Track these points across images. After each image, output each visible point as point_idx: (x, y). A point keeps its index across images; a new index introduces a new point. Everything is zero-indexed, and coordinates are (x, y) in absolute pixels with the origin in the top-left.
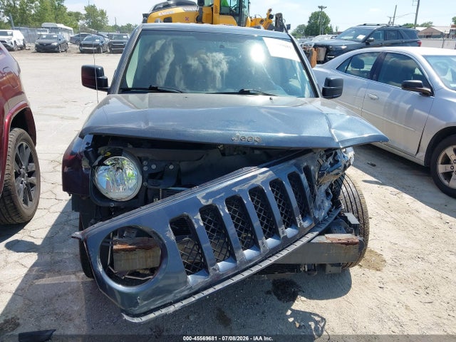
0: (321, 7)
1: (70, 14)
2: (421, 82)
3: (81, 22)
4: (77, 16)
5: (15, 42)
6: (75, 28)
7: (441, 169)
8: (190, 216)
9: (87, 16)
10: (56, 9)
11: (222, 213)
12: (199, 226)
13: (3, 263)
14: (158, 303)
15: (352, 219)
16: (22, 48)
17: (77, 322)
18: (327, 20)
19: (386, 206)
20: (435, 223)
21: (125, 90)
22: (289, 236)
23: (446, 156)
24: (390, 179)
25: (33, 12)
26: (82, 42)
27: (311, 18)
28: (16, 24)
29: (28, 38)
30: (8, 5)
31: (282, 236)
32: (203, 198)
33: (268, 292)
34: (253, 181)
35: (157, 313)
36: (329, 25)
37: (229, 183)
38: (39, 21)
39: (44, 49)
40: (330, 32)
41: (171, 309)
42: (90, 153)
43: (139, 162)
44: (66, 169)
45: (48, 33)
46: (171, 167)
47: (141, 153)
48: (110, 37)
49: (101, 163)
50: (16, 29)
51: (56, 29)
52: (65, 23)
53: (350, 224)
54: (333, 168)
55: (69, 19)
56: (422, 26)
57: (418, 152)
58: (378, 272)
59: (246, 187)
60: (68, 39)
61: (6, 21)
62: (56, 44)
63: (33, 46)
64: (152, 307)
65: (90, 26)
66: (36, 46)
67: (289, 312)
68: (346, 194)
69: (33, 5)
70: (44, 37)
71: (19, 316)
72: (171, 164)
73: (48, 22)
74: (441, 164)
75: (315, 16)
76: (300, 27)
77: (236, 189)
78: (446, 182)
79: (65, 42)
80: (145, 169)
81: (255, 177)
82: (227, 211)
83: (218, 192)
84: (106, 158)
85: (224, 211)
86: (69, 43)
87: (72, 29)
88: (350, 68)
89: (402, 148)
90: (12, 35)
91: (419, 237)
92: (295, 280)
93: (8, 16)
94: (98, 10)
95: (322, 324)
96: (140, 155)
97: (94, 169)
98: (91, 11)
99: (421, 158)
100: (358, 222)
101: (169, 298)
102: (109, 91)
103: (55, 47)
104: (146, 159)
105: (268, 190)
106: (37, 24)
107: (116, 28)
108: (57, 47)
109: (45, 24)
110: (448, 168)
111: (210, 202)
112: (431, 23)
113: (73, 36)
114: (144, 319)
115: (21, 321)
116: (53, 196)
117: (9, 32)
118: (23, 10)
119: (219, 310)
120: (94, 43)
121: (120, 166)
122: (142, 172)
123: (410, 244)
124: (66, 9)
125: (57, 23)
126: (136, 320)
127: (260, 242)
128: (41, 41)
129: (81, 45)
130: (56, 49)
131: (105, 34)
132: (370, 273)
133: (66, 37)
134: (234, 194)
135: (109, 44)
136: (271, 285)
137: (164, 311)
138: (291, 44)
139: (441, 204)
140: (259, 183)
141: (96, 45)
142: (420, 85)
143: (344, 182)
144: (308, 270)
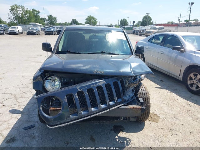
0: (148, 14)
1: (42, 19)
2: (180, 47)
3: (46, 22)
4: (44, 19)
5: (18, 31)
6: (43, 24)
7: (189, 82)
8: (74, 95)
9: (48, 20)
10: (35, 17)
11: (85, 94)
12: (76, 98)
13: (10, 118)
14: (59, 123)
15: (141, 100)
16: (21, 33)
17: (37, 139)
18: (151, 19)
19: (164, 97)
20: (184, 104)
21: (58, 52)
22: (111, 105)
23: (191, 77)
24: (168, 87)
25: (26, 18)
26: (46, 31)
27: (143, 18)
28: (19, 24)
29: (24, 29)
30: (17, 16)
31: (108, 104)
32: (79, 88)
33: (111, 130)
34: (99, 84)
35: (58, 126)
36: (152, 21)
37: (89, 84)
38: (28, 22)
39: (30, 33)
40: (152, 24)
41: (63, 125)
42: (43, 75)
43: (60, 78)
44: (34, 81)
45: (32, 27)
46: (72, 80)
47: (61, 75)
48: (57, 28)
49: (47, 79)
50: (19, 26)
51: (35, 25)
52: (39, 23)
53: (140, 102)
54: (134, 81)
55: (41, 21)
56: (193, 21)
57: (180, 75)
58: (156, 123)
59: (96, 85)
60: (40, 29)
61: (15, 22)
62: (35, 31)
63: (25, 32)
64: (57, 124)
65: (49, 24)
66: (27, 32)
67: (117, 137)
68: (141, 91)
69: (26, 16)
70: (30, 29)
71: (16, 137)
72: (72, 79)
73: (32, 22)
74: (189, 80)
75: (145, 18)
76: (139, 22)
77: (92, 86)
78: (191, 88)
79: (39, 31)
80: (62, 81)
81: (100, 82)
82: (87, 93)
83: (85, 87)
84: (48, 77)
85: (86, 94)
86: (40, 31)
87: (42, 25)
88: (153, 41)
89: (173, 73)
90: (17, 28)
91: (176, 109)
92: (122, 126)
93: (16, 20)
94: (53, 17)
95: (129, 142)
96: (61, 76)
97: (44, 81)
98: (50, 17)
99: (181, 78)
100: (143, 102)
101: (63, 121)
102: (52, 52)
103: (35, 33)
104: (63, 77)
105: (104, 87)
106: (28, 23)
107: (60, 24)
108: (36, 33)
109: (31, 23)
110: (192, 82)
111: (81, 90)
112: (197, 19)
113: (42, 28)
114: (53, 127)
115: (16, 139)
116: (31, 93)
117: (16, 27)
118: (22, 18)
119: (91, 136)
120: (51, 31)
121: (54, 80)
122: (61, 82)
123: (172, 112)
124: (40, 17)
125: (36, 23)
126: (51, 127)
127: (98, 106)
128: (29, 30)
129: (45, 32)
130: (35, 34)
131: (55, 27)
132: (153, 123)
133: (40, 28)
134: (90, 88)
135: (57, 31)
136: (113, 128)
137: (60, 125)
138: (123, 33)
139: (188, 97)
140: (101, 85)
141: (52, 32)
142: (179, 48)
143: (141, 86)
144: (124, 120)
